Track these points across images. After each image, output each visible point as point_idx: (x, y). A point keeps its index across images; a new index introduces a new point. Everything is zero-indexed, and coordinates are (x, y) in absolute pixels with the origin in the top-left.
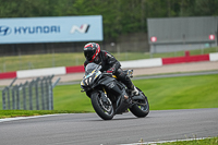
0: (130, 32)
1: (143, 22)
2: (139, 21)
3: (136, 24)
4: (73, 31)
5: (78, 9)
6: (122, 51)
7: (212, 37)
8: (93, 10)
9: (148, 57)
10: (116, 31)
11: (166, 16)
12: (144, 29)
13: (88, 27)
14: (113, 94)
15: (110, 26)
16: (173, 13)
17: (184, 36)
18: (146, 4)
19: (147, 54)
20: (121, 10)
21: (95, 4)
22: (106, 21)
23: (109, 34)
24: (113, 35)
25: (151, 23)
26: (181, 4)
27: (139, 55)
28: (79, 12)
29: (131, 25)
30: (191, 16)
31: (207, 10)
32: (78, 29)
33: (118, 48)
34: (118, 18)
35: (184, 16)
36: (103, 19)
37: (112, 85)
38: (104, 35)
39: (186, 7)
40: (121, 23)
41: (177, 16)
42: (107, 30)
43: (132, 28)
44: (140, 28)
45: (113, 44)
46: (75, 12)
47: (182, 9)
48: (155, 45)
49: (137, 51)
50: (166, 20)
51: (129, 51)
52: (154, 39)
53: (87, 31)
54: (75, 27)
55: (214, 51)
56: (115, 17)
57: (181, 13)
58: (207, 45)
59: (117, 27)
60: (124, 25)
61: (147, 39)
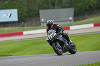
0: (31, 17)
1: (37, 11)
2: (35, 11)
3: (34, 13)
4: (3, 17)
5: (6, 6)
6: (27, 26)
7: (71, 18)
8: (13, 6)
9: (40, 29)
10: (24, 16)
11: (48, 8)
12: (38, 15)
13: (11, 14)
14: (62, 43)
15: (21, 14)
16: (52, 7)
17: (57, 18)
18: (39, 3)
19: (39, 27)
20: (27, 6)
21: (14, 4)
22: (20, 12)
23: (21, 18)
24: (23, 18)
25: (41, 12)
26: (56, 2)
27: (36, 27)
28: (6, 8)
29: (32, 13)
30: (60, 8)
31: (68, 5)
32: (6, 16)
33: (26, 24)
34: (25, 10)
35: (57, 8)
36: (18, 11)
37: (61, 39)
38: (19, 18)
39: (58, 4)
40: (27, 12)
41: (54, 8)
42: (20, 16)
43: (32, 15)
44: (36, 14)
45: (23, 23)
46: (4, 8)
47: (56, 5)
48: (43, 22)
49: (35, 26)
50: (48, 10)
51: (31, 26)
52: (43, 20)
53: (10, 17)
54: (4, 15)
55: (72, 25)
56: (24, 10)
57: (56, 7)
58: (69, 22)
59: (25, 15)
60: (28, 13)
61: (39, 20)
